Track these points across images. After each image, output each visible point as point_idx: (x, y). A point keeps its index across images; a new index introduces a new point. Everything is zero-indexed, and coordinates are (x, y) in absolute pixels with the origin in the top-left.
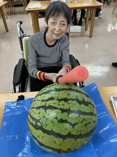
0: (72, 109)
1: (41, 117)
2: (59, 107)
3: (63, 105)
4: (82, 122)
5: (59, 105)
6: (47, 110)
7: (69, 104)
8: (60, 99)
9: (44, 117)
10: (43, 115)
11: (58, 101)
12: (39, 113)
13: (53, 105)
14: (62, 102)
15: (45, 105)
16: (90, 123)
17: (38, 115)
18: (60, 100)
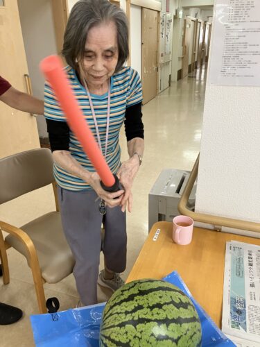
0: (170, 318)
1: (131, 338)
2: (153, 318)
3: (158, 314)
4: (185, 334)
5: (153, 315)
6: (137, 326)
7: (165, 310)
8: (151, 305)
9: (135, 337)
10: (134, 335)
11: (149, 309)
12: (126, 333)
13: (144, 317)
14: (156, 310)
15: (133, 319)
16: (195, 333)
17: (125, 336)
18: (152, 308)
